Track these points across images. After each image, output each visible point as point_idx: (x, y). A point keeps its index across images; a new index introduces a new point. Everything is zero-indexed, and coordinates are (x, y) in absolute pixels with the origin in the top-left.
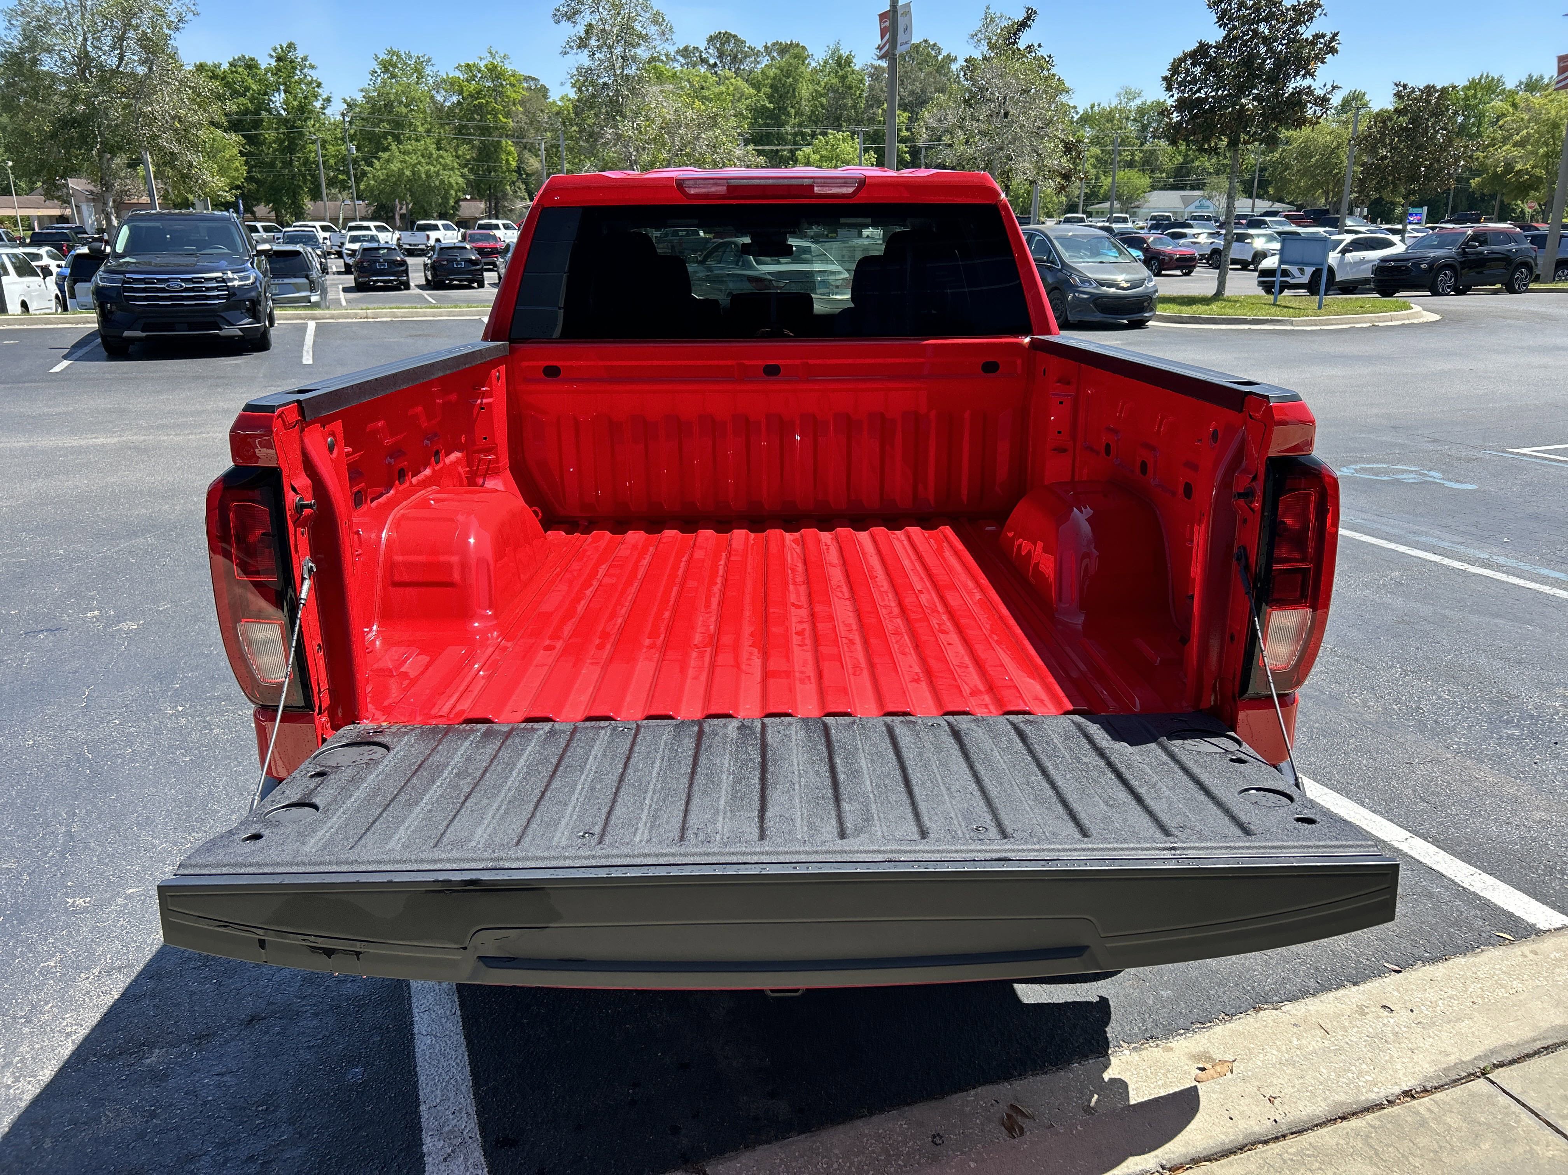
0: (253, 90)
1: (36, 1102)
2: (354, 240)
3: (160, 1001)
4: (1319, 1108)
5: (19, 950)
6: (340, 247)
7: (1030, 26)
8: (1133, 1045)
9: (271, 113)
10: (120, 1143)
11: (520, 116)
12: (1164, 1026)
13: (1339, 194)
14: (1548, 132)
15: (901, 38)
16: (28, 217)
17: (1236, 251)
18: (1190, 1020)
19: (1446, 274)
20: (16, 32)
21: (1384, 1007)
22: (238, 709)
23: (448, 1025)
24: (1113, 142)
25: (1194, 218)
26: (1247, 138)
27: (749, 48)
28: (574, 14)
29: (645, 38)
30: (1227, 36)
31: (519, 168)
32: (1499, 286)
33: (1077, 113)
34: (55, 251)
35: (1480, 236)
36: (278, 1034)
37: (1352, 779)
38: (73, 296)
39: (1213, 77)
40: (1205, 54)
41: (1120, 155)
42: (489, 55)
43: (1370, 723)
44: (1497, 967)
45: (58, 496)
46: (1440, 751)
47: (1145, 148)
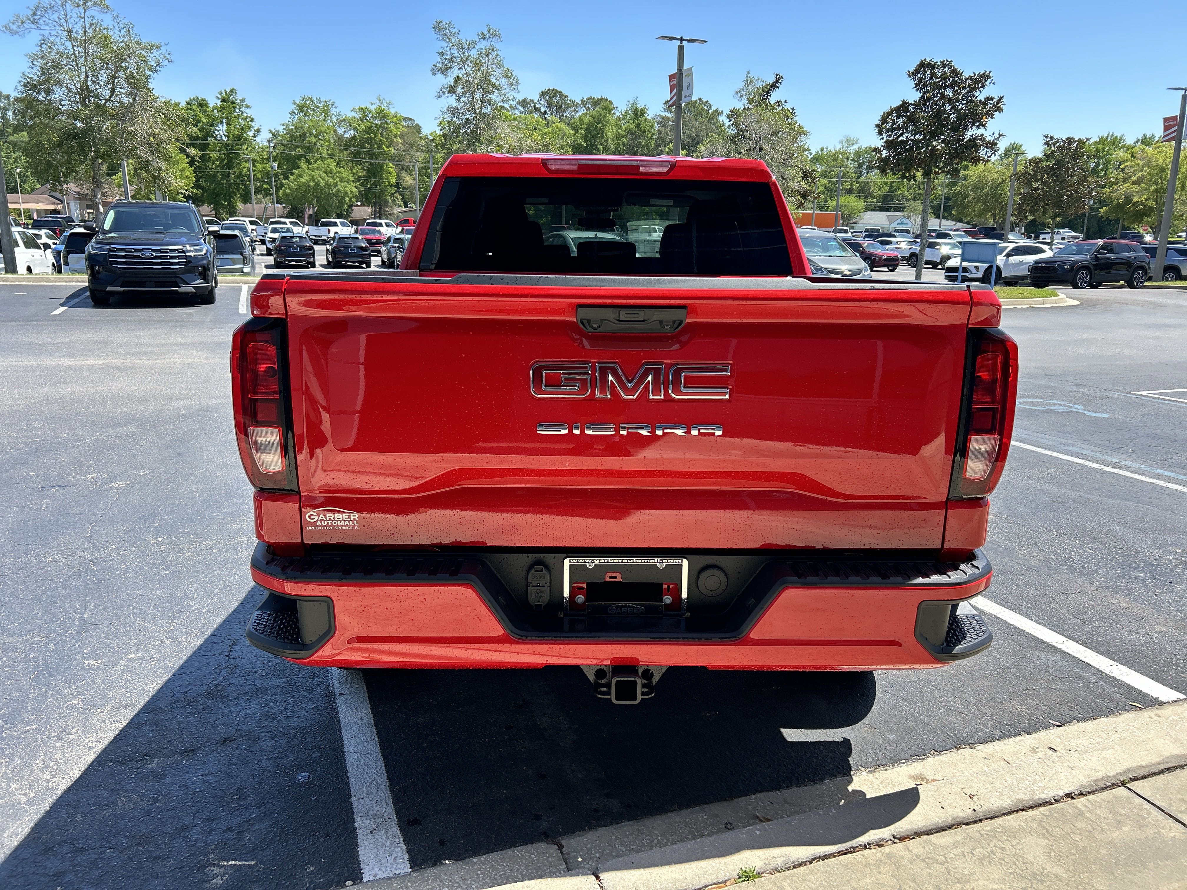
0: (203, 123)
1: (68, 791)
2: (274, 231)
3: (157, 727)
4: (1006, 803)
5: (51, 693)
6: (263, 236)
7: (778, 87)
8: (869, 769)
9: (216, 139)
10: (132, 818)
11: (400, 145)
12: (891, 757)
13: (1004, 217)
14: (1157, 175)
15: (685, 92)
16: (29, 210)
17: (928, 255)
18: (910, 754)
19: (1083, 273)
20: (37, 70)
21: (1050, 748)
22: (203, 541)
23: (369, 747)
24: (837, 176)
25: (897, 231)
26: (937, 170)
27: (570, 101)
28: (447, 69)
29: (498, 88)
30: (922, 97)
31: (397, 183)
32: (1122, 283)
33: (811, 154)
34: (51, 233)
35: (1108, 246)
36: (245, 750)
37: (1023, 602)
38: (66, 263)
39: (912, 126)
40: (907, 110)
41: (842, 185)
42: (377, 101)
43: (1035, 566)
44: (1132, 724)
45: (61, 399)
46: (1086, 585)
47: (860, 180)
